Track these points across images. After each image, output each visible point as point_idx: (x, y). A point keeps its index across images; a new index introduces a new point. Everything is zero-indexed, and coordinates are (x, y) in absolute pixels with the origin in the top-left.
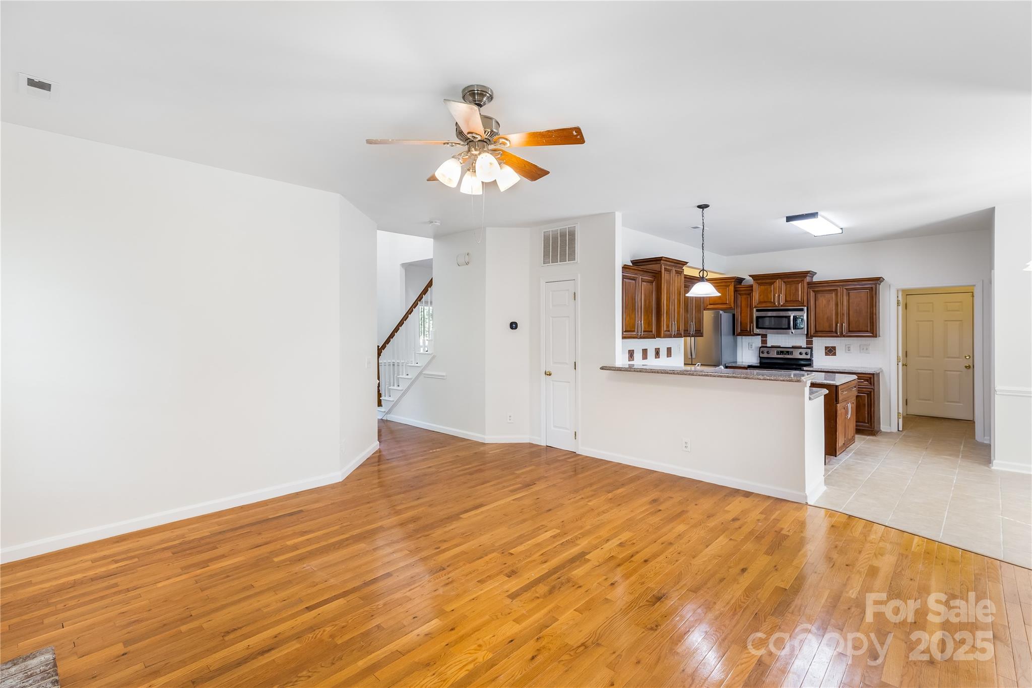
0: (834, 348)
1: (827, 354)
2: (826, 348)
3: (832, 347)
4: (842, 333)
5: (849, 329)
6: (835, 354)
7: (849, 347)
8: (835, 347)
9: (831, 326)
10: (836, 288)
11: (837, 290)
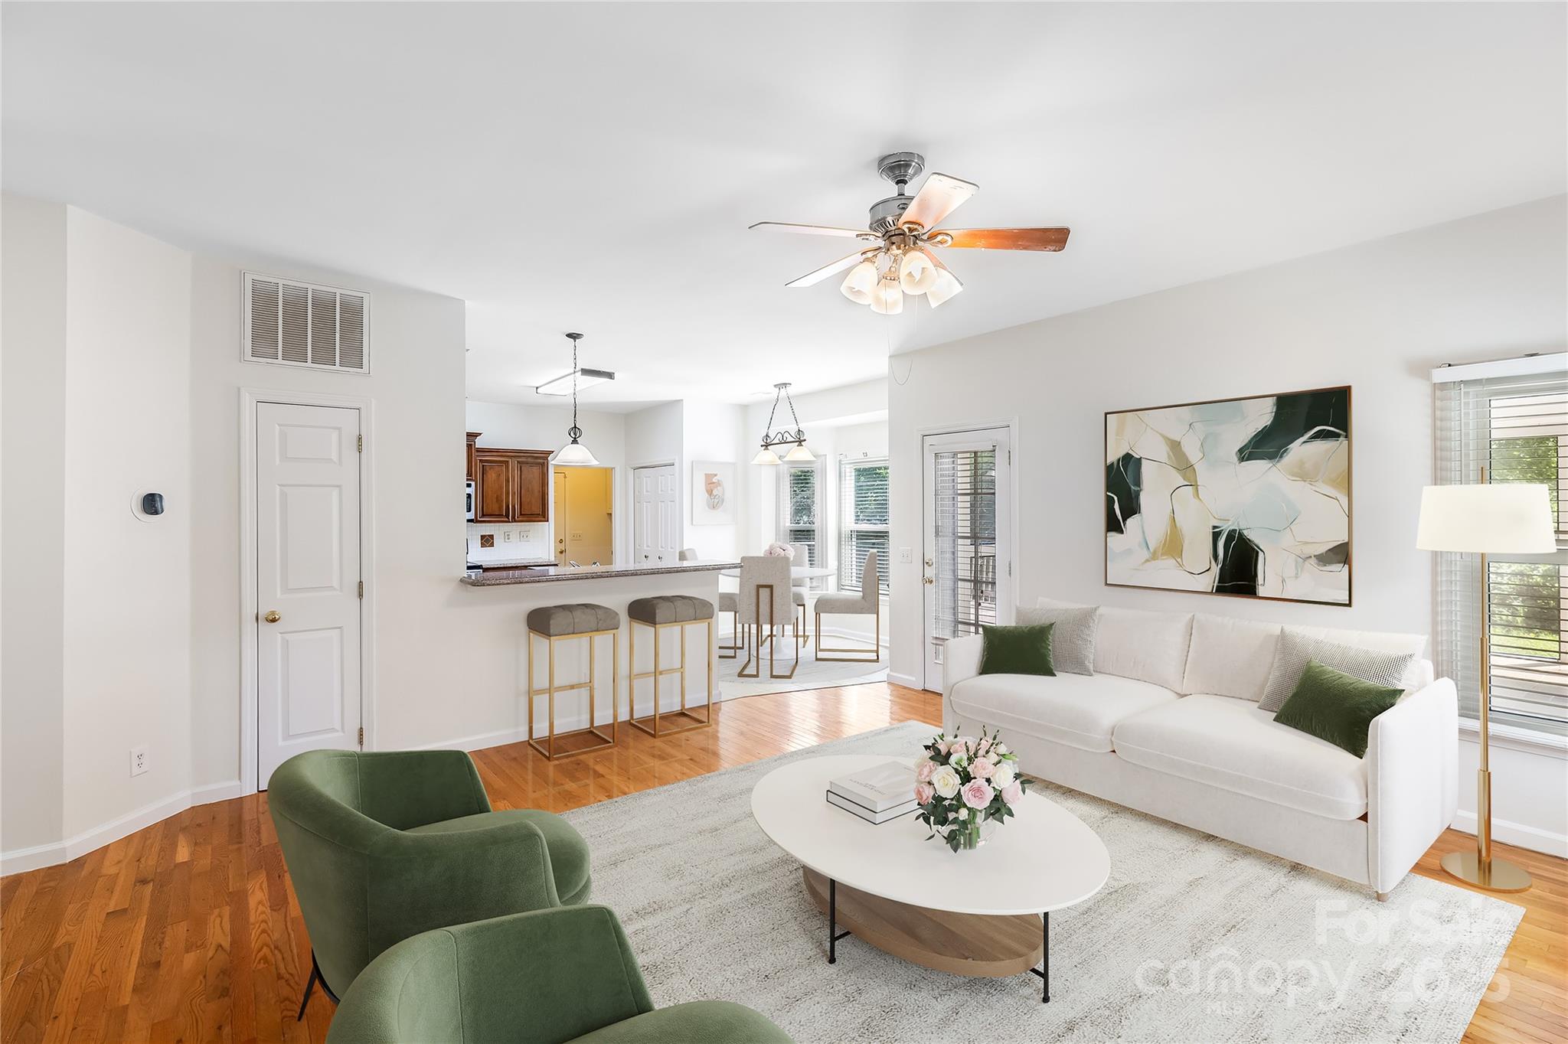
0: (492, 537)
1: (483, 545)
2: (483, 537)
3: (489, 536)
4: (513, 517)
5: (521, 512)
6: (492, 545)
7: (508, 535)
8: (493, 535)
9: (500, 508)
10: (507, 459)
11: (508, 462)
